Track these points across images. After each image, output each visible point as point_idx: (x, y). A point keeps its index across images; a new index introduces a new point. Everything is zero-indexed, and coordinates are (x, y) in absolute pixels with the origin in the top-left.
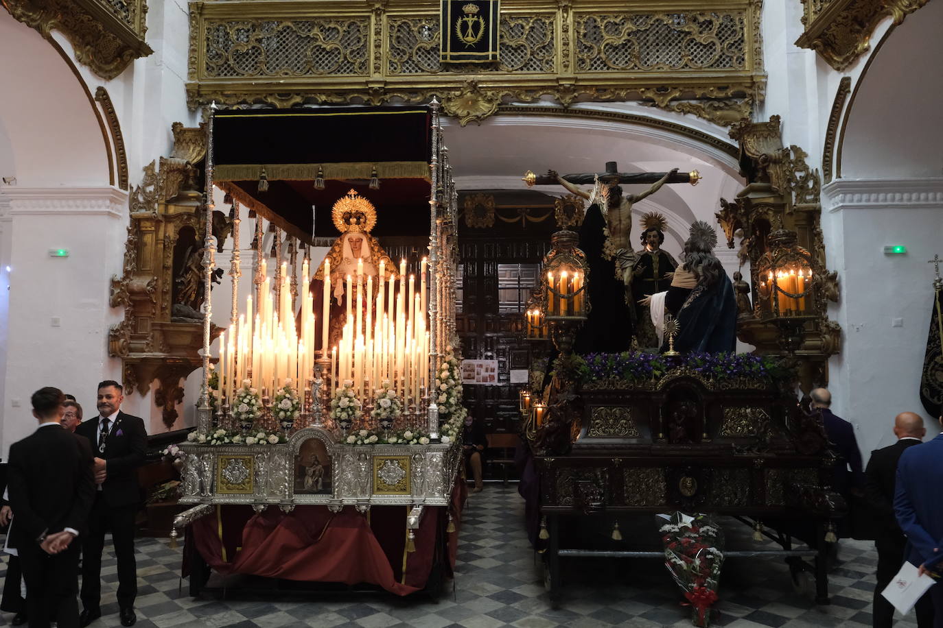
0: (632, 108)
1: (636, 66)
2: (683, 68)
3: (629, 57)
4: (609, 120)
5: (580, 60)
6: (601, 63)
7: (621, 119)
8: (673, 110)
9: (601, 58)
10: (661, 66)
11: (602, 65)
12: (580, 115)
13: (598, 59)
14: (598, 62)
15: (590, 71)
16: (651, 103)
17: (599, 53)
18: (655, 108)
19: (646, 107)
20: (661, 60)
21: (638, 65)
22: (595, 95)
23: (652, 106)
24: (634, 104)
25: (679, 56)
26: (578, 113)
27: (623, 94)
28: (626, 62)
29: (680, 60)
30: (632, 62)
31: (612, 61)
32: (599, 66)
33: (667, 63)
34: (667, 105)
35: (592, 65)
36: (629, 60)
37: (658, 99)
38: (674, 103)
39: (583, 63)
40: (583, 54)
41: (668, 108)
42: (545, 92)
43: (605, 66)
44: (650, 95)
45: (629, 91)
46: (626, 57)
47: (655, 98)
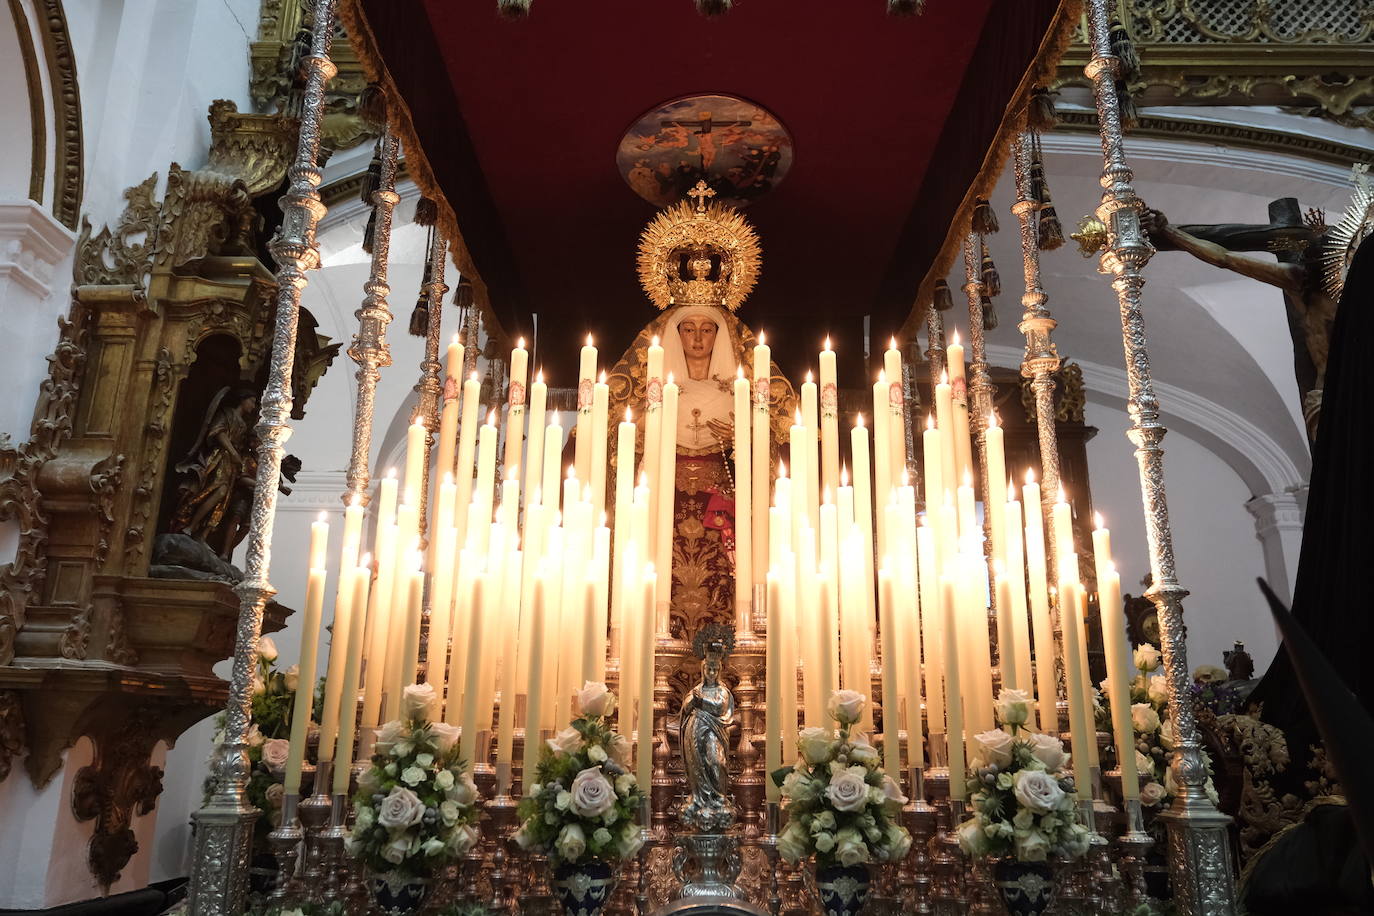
0: (1268, 118)
1: (1262, 35)
2: (1367, 41)
3: (1245, 17)
4: (1217, 143)
5: (1138, 21)
6: (1186, 28)
7: (1246, 140)
8: (1362, 124)
9: (1184, 18)
10: (1319, 35)
11: (1187, 33)
12: (1152, 129)
13: (1178, 22)
14: (1180, 27)
15: (1163, 43)
16: (1310, 110)
17: (1178, 10)
18: (1318, 120)
19: (1299, 117)
20: (1316, 25)
21: (1267, 32)
22: (1184, 89)
23: (1313, 114)
24: (1273, 110)
25: (1355, 20)
26: (1148, 127)
27: (1246, 87)
28: (1241, 29)
29: (1357, 26)
30: (1254, 26)
31: (1209, 26)
32: (1180, 34)
33: (1331, 31)
34: (1347, 114)
35: (1167, 34)
36: (1246, 23)
37: (1328, 101)
38: (1360, 111)
39: (1145, 27)
40: (1142, 9)
41: (1347, 119)
42: (1069, 80)
43: (1194, 34)
44: (1307, 89)
45: (1257, 81)
46: (1239, 17)
47: (1318, 95)
